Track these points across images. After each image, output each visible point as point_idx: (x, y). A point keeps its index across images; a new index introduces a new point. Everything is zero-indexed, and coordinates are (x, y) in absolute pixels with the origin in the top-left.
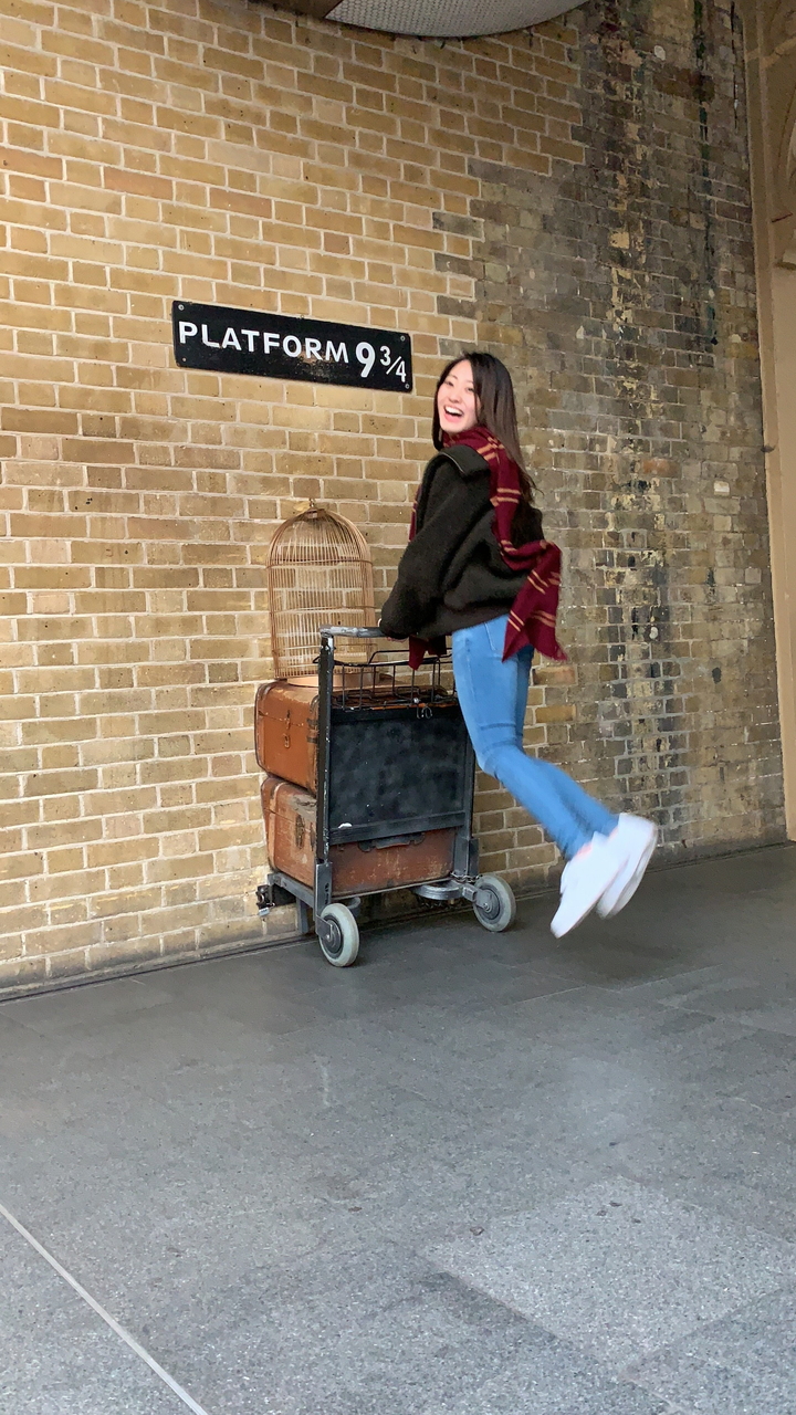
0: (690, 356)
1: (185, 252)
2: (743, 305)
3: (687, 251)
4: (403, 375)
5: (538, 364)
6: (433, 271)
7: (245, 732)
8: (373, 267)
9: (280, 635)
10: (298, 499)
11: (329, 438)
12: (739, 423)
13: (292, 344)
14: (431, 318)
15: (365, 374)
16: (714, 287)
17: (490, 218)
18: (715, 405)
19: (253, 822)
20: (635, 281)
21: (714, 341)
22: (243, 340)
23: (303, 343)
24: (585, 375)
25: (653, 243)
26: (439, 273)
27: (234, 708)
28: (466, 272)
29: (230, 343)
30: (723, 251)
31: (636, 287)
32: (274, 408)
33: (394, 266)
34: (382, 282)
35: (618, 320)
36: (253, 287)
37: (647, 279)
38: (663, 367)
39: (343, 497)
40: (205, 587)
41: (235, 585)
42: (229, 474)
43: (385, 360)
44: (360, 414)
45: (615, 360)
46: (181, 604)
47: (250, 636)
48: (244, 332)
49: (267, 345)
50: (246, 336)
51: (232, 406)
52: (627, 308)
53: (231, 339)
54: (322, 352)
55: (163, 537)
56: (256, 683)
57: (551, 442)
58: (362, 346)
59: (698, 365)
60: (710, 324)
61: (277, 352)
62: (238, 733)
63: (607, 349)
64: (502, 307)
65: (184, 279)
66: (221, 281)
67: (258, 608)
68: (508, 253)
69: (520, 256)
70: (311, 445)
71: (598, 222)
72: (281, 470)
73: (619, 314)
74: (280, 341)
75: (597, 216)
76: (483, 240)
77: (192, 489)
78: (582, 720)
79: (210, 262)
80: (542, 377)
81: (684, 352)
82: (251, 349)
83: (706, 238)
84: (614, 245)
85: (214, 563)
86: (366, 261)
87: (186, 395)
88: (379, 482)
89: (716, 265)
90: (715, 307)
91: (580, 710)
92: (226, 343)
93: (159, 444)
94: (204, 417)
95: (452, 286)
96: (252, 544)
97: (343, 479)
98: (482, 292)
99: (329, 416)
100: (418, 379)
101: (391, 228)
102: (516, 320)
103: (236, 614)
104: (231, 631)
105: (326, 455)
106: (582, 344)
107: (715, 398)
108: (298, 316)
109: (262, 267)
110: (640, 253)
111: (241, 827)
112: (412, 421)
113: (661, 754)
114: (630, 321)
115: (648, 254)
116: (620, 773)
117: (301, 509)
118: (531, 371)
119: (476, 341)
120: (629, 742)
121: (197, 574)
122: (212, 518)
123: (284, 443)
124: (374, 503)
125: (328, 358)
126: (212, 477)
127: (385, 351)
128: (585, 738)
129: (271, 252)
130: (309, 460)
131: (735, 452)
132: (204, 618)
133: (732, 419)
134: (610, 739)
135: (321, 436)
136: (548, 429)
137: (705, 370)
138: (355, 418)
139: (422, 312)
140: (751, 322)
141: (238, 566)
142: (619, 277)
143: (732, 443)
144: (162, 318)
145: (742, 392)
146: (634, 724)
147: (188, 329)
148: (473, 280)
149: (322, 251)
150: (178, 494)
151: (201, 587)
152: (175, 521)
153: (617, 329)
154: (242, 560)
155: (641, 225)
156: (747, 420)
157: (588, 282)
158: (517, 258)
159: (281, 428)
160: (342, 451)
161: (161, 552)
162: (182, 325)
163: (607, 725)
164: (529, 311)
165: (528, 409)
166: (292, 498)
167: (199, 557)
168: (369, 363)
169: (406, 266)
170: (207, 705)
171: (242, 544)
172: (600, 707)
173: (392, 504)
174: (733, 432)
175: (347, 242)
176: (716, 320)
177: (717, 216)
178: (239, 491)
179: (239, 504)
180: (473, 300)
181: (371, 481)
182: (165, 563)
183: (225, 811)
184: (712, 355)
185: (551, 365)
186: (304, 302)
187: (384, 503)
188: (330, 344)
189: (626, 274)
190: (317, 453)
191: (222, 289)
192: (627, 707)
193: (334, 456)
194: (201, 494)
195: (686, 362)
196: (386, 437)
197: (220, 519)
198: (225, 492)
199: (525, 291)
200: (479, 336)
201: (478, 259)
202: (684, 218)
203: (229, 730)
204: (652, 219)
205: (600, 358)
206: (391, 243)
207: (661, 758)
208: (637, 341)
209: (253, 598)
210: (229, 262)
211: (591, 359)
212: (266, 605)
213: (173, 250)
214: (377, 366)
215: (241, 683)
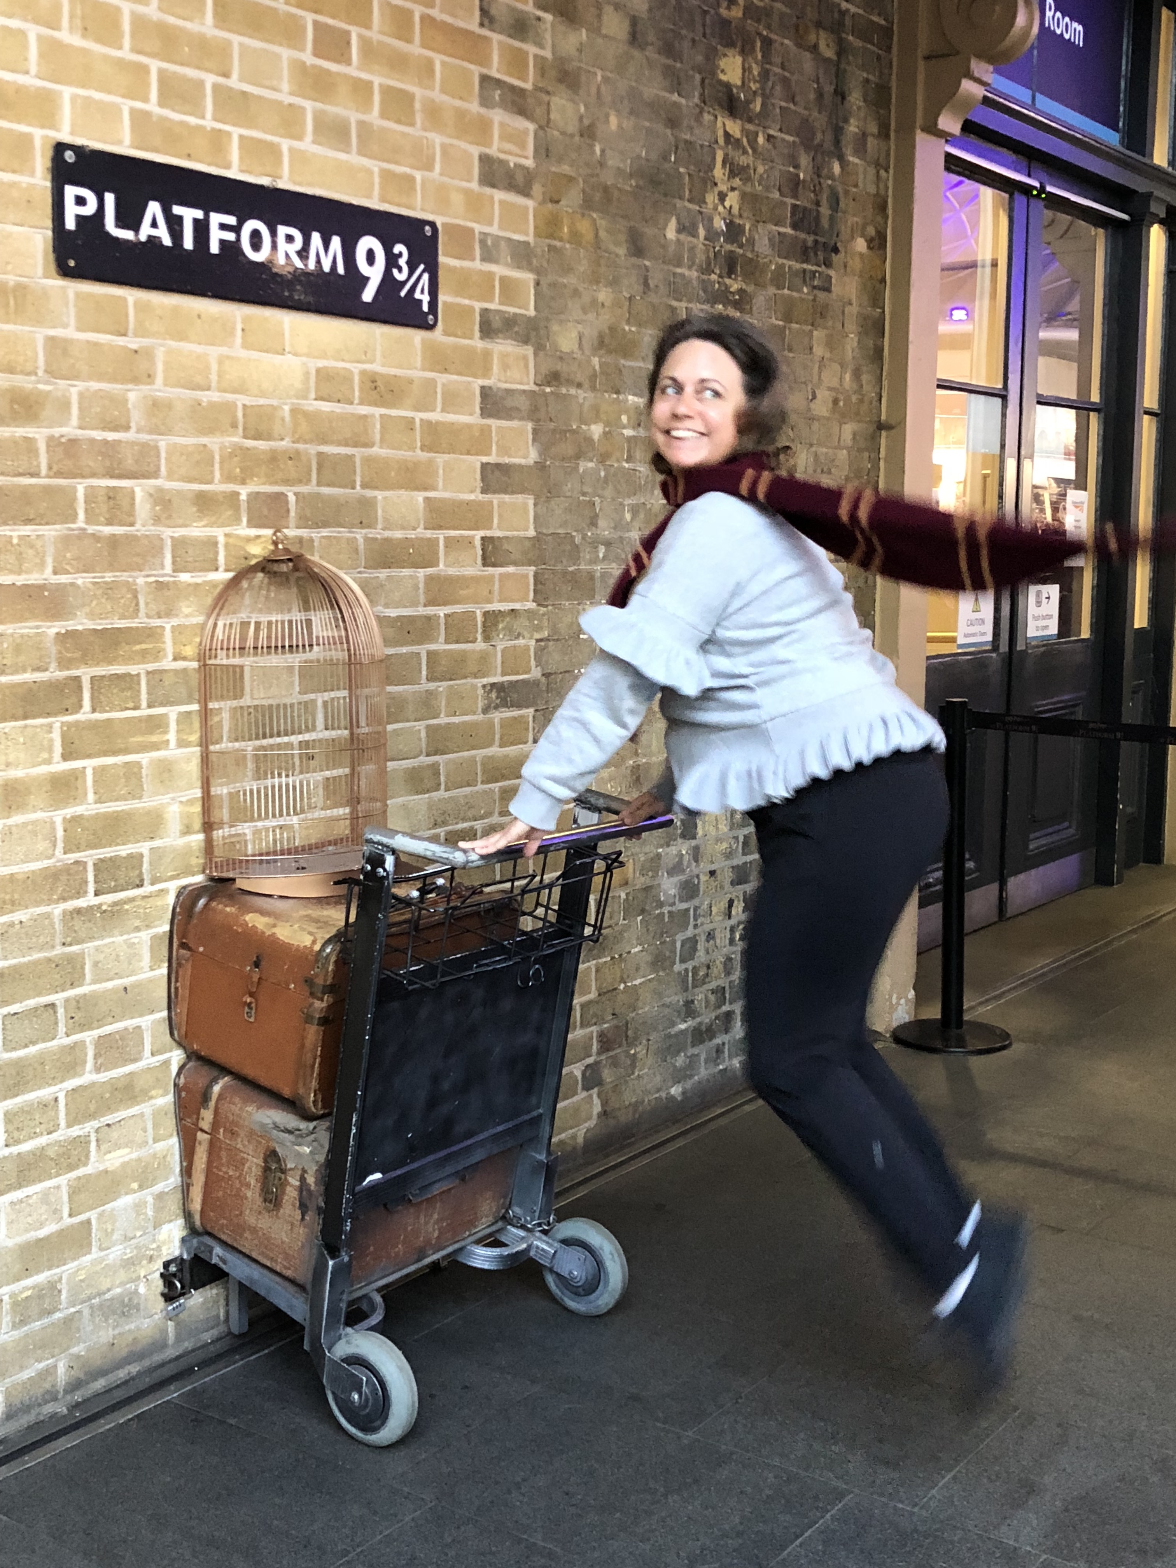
0: (804, 271)
1: (77, 41)
2: (872, 189)
3: (812, 96)
4: (426, 298)
5: (614, 283)
6: (474, 107)
7: (150, 981)
8: (387, 91)
9: (215, 790)
10: (253, 532)
11: (306, 414)
12: (855, 387)
13: (256, 239)
14: (467, 192)
15: (368, 295)
16: (841, 158)
17: (562, 16)
18: (828, 355)
19: (160, 1146)
20: (745, 140)
21: (836, 250)
22: (175, 224)
23: (274, 233)
24: (675, 303)
25: (772, 78)
26: (483, 111)
27: (134, 937)
28: (522, 112)
29: (154, 232)
30: (855, 99)
31: (745, 152)
32: (221, 360)
33: (418, 92)
34: (399, 122)
35: (720, 208)
36: (192, 120)
37: (761, 140)
38: (772, 290)
39: (325, 525)
40: (94, 710)
41: (144, 704)
42: (140, 489)
43: (400, 270)
44: (356, 368)
45: (714, 277)
46: (50, 750)
47: (166, 799)
48: (177, 210)
49: (216, 236)
50: (180, 218)
51: (147, 354)
52: (733, 189)
53: (154, 224)
54: (303, 253)
55: (22, 619)
56: (173, 887)
57: (624, 419)
58: (367, 243)
59: (814, 287)
60: (832, 218)
61: (231, 249)
62: (138, 985)
63: (704, 258)
64: (571, 179)
65: (74, 98)
66: (139, 105)
67: (181, 744)
68: (583, 78)
69: (599, 89)
70: (277, 429)
71: (704, 36)
72: (229, 478)
73: (722, 197)
74: (237, 229)
75: (704, 25)
76: (548, 54)
77: (74, 518)
78: (641, 882)
79: (121, 64)
80: (617, 304)
81: (797, 266)
82: (188, 243)
83: (837, 76)
84: (723, 77)
85: (110, 663)
86: (377, 81)
87: (70, 332)
88: (379, 495)
89: (846, 121)
90: (840, 189)
91: (638, 867)
92: (145, 231)
93: (20, 432)
94: (100, 378)
95: (502, 138)
96: (175, 622)
97: (326, 490)
98: (544, 151)
99: (307, 374)
100: (445, 303)
101: (417, 19)
102: (588, 204)
103: (144, 758)
104: (135, 793)
105: (300, 446)
106: (672, 248)
107: (831, 343)
108: (265, 181)
109: (210, 79)
110: (755, 93)
111: (139, 1160)
112: (433, 382)
113: (733, 922)
114: (735, 211)
115: (764, 96)
116: (683, 961)
117: (258, 551)
118: (604, 295)
119: (530, 239)
120: (696, 909)
121: (80, 688)
122: (109, 577)
123: (234, 426)
124: (372, 533)
125: (312, 265)
126: (112, 495)
127: (400, 255)
128: (643, 911)
129: (225, 49)
130: (273, 458)
131: (848, 430)
132: (89, 773)
133: (848, 377)
134: (674, 909)
135: (294, 411)
136: (621, 397)
137: (821, 295)
138: (346, 378)
139: (456, 182)
140: (879, 219)
141: (151, 667)
142: (727, 135)
143: (843, 418)
144: (32, 174)
145: (863, 333)
146: (703, 878)
147: (80, 201)
148: (531, 127)
149: (308, 57)
150: (51, 532)
151: (85, 714)
152: (42, 588)
153: (720, 224)
154: (157, 654)
155: (759, 44)
156: (865, 378)
157: (686, 141)
158: (594, 90)
159: (230, 397)
160: (324, 441)
161: (18, 649)
162: (71, 192)
163: (669, 886)
164: (606, 189)
165: (596, 361)
166: (244, 530)
167: (84, 655)
168: (374, 274)
169: (436, 95)
170: (92, 938)
171: (156, 622)
172: (663, 861)
173: (398, 534)
174: (847, 400)
175: (348, 43)
176: (840, 214)
177: (851, 38)
178: (157, 520)
179: (154, 547)
180: (529, 163)
181: (369, 493)
182: (24, 671)
183: (114, 1134)
184: (832, 273)
185: (630, 285)
186: (274, 151)
187: (387, 534)
188: (316, 238)
189: (734, 128)
190: (285, 444)
191: (140, 119)
192: (696, 855)
193: (313, 449)
194: (91, 529)
195: (798, 281)
196: (394, 412)
197: (124, 576)
198: (132, 524)
199: (603, 151)
200: (536, 227)
201: (541, 90)
202: (812, 37)
203: (126, 981)
204: (773, 36)
205: (694, 274)
206: (415, 49)
207: (732, 930)
208: (741, 246)
209: (173, 726)
210: (155, 65)
211: (682, 276)
212: (195, 737)
213: (56, 34)
214: (388, 283)
215: (147, 889)
